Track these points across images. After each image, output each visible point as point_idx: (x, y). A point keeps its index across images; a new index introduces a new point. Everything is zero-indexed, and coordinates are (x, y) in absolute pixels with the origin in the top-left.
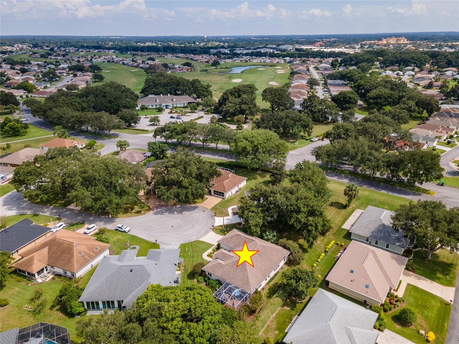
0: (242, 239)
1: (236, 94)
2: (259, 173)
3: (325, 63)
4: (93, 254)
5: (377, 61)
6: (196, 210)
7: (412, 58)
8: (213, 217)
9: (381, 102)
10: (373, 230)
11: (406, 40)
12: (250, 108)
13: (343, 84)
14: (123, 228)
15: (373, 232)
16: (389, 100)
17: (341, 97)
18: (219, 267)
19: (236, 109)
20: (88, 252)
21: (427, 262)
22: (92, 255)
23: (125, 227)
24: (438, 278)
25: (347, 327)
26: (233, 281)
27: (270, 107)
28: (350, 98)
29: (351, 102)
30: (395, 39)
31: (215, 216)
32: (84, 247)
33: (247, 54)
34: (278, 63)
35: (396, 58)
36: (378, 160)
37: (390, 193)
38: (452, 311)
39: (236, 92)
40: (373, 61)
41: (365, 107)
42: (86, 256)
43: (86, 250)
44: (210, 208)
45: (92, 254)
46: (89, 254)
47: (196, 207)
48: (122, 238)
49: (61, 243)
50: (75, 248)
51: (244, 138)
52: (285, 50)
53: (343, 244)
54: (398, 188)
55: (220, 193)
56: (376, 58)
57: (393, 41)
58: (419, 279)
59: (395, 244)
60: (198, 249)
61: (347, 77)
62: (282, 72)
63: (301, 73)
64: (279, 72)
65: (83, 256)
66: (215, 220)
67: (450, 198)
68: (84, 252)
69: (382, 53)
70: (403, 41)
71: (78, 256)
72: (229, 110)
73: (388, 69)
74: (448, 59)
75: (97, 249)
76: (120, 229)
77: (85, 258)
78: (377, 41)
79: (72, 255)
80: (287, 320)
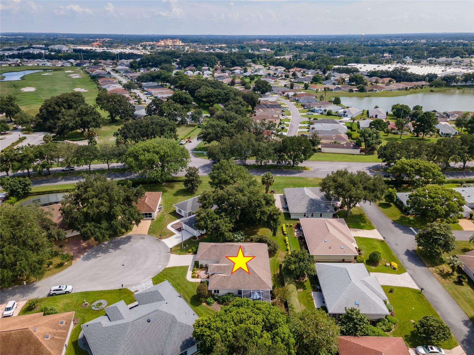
0: (221, 248)
1: (65, 105)
2: (165, 185)
3: (120, 65)
4: (63, 331)
5: (174, 62)
6: (131, 240)
7: (204, 59)
8: (160, 241)
9: (214, 100)
10: (306, 206)
11: (181, 42)
12: (94, 119)
13: (158, 85)
14: (63, 289)
15: (307, 208)
16: (219, 97)
17: (177, 99)
18: (226, 280)
19: (76, 122)
20: (55, 331)
21: (349, 218)
22: (62, 333)
23: (65, 287)
24: (363, 226)
25: (362, 279)
26: (248, 286)
27: (108, 116)
28: (186, 99)
29: (187, 102)
30: (171, 41)
31: (161, 238)
32: (45, 328)
33: (13, 56)
34: (63, 66)
35: (191, 59)
36: (267, 149)
37: (283, 175)
38: (388, 245)
39: (64, 102)
40: (170, 62)
41: (197, 106)
42: (56, 337)
43: (51, 330)
44: (146, 233)
45: (61, 331)
46: (57, 333)
47: (129, 238)
48: (70, 301)
49: (6, 337)
50: (34, 333)
51: (144, 150)
52: (59, 51)
53: (291, 224)
54: (285, 170)
55: (146, 214)
56: (172, 59)
57: (169, 43)
58: (356, 231)
59: (327, 212)
60: (175, 276)
61: (162, 78)
62: (78, 77)
63: (104, 77)
64: (74, 77)
65: (53, 338)
66: (163, 242)
67: (320, 169)
68: (50, 333)
69: (174, 54)
70: (179, 43)
71: (46, 341)
72: (68, 124)
73: (187, 69)
74: (231, 60)
75: (62, 323)
76: (57, 292)
77: (56, 339)
78: (155, 43)
79: (38, 344)
80: (309, 299)
